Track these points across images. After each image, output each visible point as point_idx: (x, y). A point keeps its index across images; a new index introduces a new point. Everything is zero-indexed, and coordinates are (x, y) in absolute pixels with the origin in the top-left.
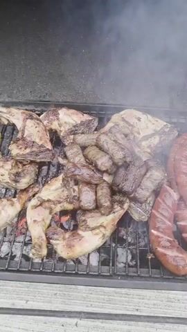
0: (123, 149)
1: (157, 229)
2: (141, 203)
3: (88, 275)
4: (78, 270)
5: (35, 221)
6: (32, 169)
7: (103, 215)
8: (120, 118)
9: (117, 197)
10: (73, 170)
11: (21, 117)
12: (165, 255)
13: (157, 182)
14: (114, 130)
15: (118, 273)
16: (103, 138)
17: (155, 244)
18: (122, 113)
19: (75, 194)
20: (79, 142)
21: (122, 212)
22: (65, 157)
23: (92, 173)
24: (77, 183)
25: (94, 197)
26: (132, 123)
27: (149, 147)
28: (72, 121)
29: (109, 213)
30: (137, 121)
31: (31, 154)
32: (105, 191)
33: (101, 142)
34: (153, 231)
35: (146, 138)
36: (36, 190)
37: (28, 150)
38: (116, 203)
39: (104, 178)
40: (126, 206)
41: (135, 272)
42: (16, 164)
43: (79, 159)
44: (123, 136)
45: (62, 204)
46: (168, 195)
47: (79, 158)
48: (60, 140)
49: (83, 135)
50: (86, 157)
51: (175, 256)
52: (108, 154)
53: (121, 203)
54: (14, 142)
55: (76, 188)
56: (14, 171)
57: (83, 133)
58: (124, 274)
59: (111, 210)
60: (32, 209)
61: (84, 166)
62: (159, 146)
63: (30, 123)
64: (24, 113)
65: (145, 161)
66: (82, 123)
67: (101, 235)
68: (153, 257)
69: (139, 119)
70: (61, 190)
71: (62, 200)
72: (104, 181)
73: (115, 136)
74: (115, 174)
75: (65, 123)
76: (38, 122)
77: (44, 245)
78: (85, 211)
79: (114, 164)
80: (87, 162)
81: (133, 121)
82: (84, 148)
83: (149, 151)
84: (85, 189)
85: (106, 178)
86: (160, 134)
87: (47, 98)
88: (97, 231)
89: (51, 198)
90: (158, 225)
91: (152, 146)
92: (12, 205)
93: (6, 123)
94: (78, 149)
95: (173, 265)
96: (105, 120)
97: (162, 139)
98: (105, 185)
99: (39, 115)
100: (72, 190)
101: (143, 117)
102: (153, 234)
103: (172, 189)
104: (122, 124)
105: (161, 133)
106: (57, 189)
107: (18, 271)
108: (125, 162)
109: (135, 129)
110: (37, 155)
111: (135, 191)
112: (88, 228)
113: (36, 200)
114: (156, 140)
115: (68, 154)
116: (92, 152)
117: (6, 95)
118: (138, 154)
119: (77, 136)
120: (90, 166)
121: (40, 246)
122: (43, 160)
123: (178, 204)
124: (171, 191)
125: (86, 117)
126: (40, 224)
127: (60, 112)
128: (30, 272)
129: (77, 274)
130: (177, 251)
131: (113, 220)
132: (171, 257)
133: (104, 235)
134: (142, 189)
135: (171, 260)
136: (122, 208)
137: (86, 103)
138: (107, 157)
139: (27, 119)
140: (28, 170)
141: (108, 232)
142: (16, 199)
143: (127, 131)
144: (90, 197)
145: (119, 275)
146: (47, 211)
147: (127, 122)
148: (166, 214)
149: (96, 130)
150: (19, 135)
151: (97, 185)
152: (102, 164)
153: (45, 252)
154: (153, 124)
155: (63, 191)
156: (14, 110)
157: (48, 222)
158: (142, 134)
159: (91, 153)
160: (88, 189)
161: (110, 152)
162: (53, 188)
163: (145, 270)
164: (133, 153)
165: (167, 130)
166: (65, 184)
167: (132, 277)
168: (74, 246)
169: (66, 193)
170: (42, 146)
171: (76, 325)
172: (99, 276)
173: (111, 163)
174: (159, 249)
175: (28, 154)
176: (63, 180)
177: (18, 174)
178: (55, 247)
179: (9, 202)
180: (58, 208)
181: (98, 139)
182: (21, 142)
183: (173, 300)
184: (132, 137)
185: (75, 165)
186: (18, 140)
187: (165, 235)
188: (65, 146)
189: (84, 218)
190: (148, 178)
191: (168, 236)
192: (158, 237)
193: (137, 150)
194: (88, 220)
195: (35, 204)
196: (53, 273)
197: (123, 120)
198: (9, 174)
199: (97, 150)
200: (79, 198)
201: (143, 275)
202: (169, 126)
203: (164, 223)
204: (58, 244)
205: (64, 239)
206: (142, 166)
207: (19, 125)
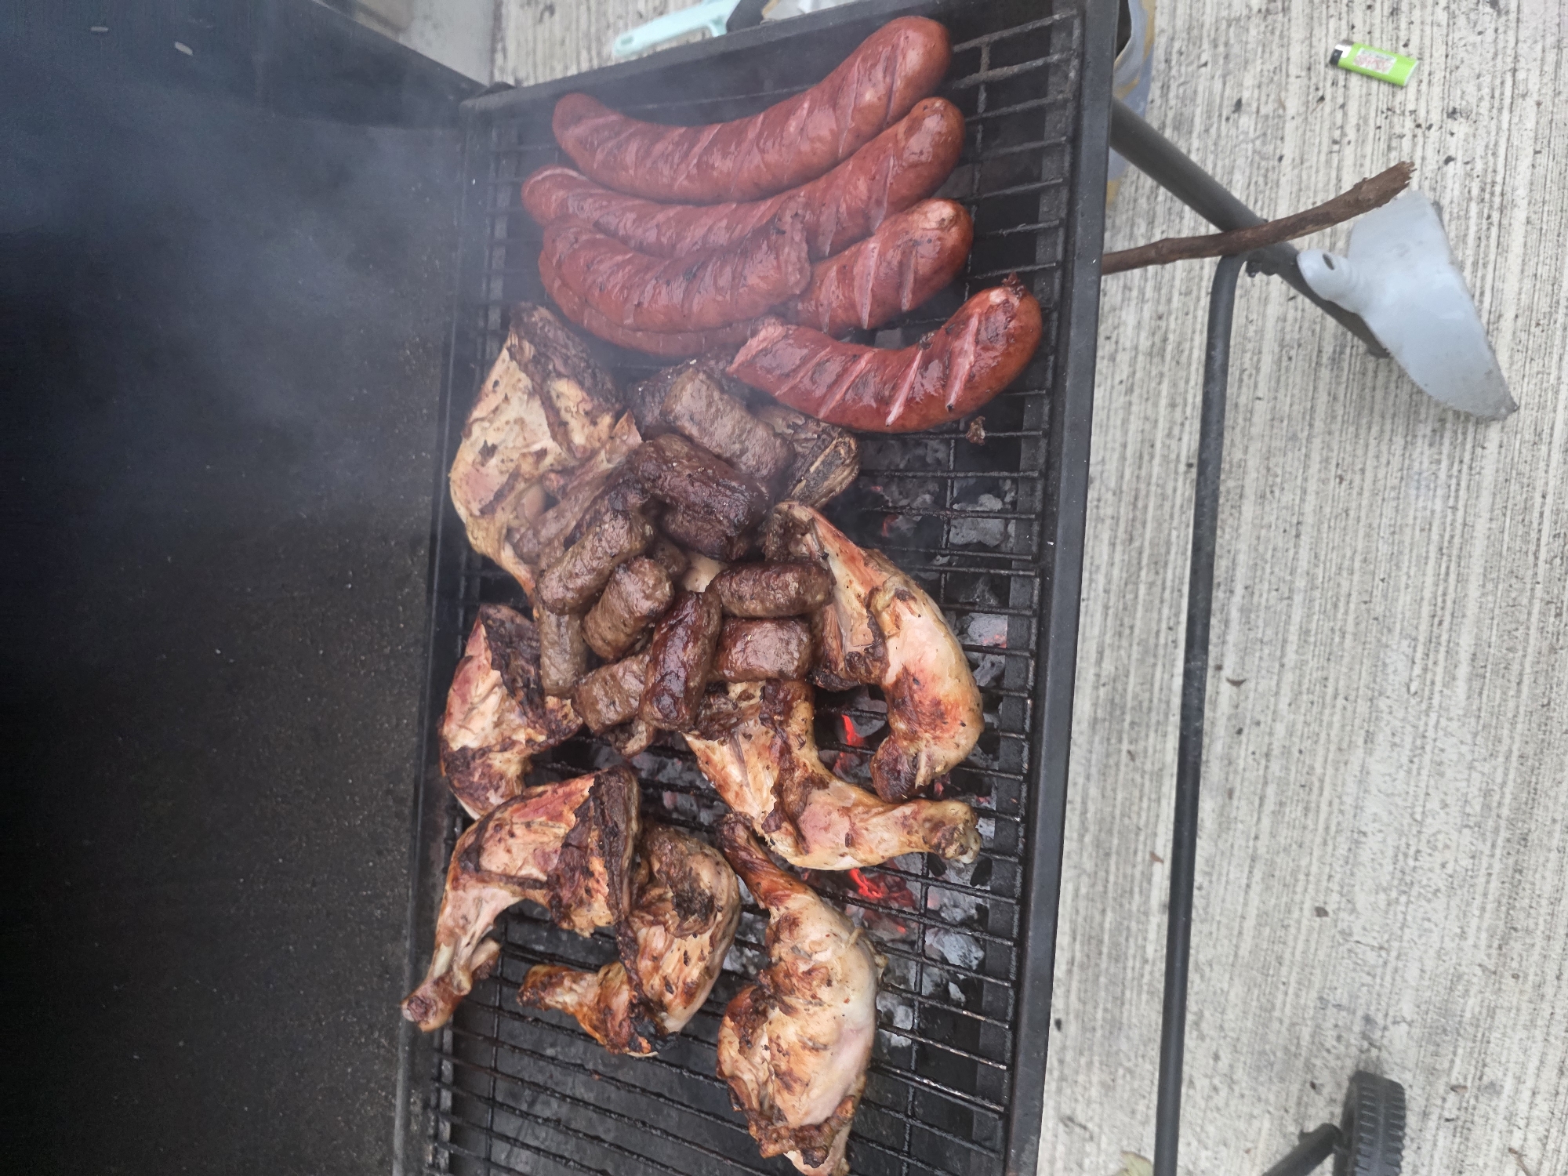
0: (597, 519)
1: (885, 403)
2: (794, 456)
3: (1039, 655)
4: (1022, 689)
5: (850, 842)
6: (667, 851)
7: (830, 598)
8: (484, 523)
9: (772, 544)
10: (667, 701)
11: (474, 891)
12: (971, 378)
13: (716, 395)
14: (529, 547)
15: (1034, 549)
16: (554, 588)
17: (934, 413)
18: (462, 512)
19: (758, 693)
20: (570, 676)
21: (823, 528)
22: (624, 727)
23: (680, 631)
24: (720, 687)
25: (768, 626)
26: (505, 478)
27: (592, 418)
28: (494, 700)
29: (828, 574)
30: (493, 462)
31: (609, 855)
32: (746, 589)
33: (570, 595)
34: (891, 419)
35: (559, 427)
36: (741, 834)
37: (597, 865)
38: (792, 548)
39: (702, 589)
40: (802, 513)
41: (1033, 490)
42: (647, 908)
43: (631, 676)
44: (551, 514)
45: (794, 743)
46: (766, 361)
47: (629, 678)
48: (563, 744)
49: (545, 661)
50: (624, 653)
51: (977, 342)
52: (612, 573)
53: (792, 530)
54: (567, 916)
55: (736, 689)
56: (671, 917)
57: (536, 660)
58: (1036, 528)
59: (815, 568)
60: (808, 852)
61: (655, 662)
62: (588, 382)
63: (495, 859)
64: (456, 879)
65: (644, 437)
66: (501, 662)
67: (900, 606)
68: (980, 419)
69: (489, 451)
70: (745, 746)
71: (779, 742)
72: (711, 588)
73: (550, 542)
74: (686, 551)
75: (497, 724)
76: (492, 824)
77: (930, 810)
78: (817, 657)
79: (649, 551)
80: (643, 649)
81: (494, 472)
82: (592, 661)
83: (606, 420)
84: (737, 656)
85: (702, 581)
86: (546, 376)
87: (406, 788)
88: (886, 618)
89: (769, 782)
90: (869, 400)
91: (588, 407)
92: (792, 923)
93: (492, 947)
94: (594, 681)
95: (1006, 354)
96: (489, 574)
97: (561, 369)
98: (725, 588)
99: (468, 821)
100: (744, 704)
101: (480, 434)
102: (901, 417)
103: (744, 342)
104: (503, 517)
105: (540, 373)
106: (741, 760)
107: (1024, 901)
108: (644, 510)
109: (527, 467)
110: (614, 833)
111: (749, 479)
112: (876, 651)
113: (775, 836)
114: (569, 393)
115: (611, 715)
116: (604, 630)
117: (389, 947)
118: (618, 459)
119: (547, 683)
120: (656, 637)
121: (937, 825)
122: (634, 813)
123: (798, 324)
124: (754, 344)
125: (479, 649)
126: (859, 825)
127: (456, 746)
128: (1026, 861)
129: (1037, 694)
130: (958, 336)
131: (851, 560)
132: (977, 356)
133: (901, 596)
134: (743, 452)
135: (989, 359)
136: (808, 527)
137: (425, 647)
138: (621, 575)
139: (478, 868)
140: (670, 864)
141: (892, 581)
142: (773, 910)
143: (532, 499)
144: (766, 642)
145: (1042, 545)
146: (818, 796)
147: (500, 496)
148: (834, 368)
149: (527, 612)
150: (540, 896)
151: (725, 616)
152: (647, 597)
153: (956, 809)
154: (506, 399)
155: (748, 737)
156: (446, 918)
157: (855, 794)
158: (546, 441)
159: (610, 636)
160: (740, 645)
161: (605, 564)
162: (734, 772)
163: (1025, 452)
164: (613, 483)
165: (529, 350)
166: (722, 728)
167: (1048, 498)
168: (937, 703)
169: (753, 726)
170: (581, 813)
171: (1237, 683)
172: (1042, 614)
173: (646, 564)
174: (952, 400)
175: (608, 866)
176: (706, 735)
177: (684, 905)
178: (939, 769)
179: (785, 936)
180: (808, 756)
181: (559, 608)
182: (565, 894)
183: (1158, 339)
184: (555, 481)
185: (652, 694)
186: (557, 902)
187: (904, 376)
188: (584, 729)
189: (842, 665)
190: (703, 430)
191: (909, 366)
192: (909, 402)
193: (604, 464)
194: (850, 648)
195: (790, 840)
196: (1031, 778)
197: (487, 511)
198: (682, 934)
199: (597, 613)
200: (769, 680)
201: (1042, 460)
202: (512, 340)
203: (863, 378)
204: (929, 758)
205: (913, 737)
206: (660, 450)
207: (502, 898)
